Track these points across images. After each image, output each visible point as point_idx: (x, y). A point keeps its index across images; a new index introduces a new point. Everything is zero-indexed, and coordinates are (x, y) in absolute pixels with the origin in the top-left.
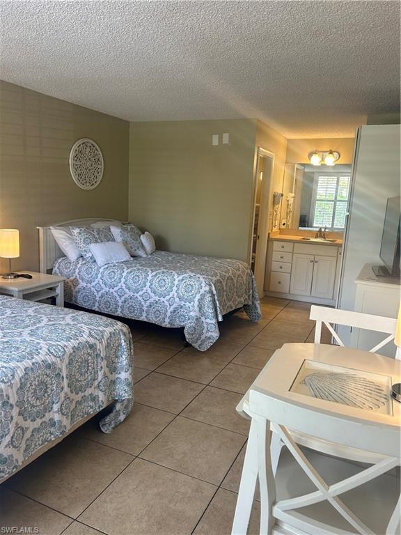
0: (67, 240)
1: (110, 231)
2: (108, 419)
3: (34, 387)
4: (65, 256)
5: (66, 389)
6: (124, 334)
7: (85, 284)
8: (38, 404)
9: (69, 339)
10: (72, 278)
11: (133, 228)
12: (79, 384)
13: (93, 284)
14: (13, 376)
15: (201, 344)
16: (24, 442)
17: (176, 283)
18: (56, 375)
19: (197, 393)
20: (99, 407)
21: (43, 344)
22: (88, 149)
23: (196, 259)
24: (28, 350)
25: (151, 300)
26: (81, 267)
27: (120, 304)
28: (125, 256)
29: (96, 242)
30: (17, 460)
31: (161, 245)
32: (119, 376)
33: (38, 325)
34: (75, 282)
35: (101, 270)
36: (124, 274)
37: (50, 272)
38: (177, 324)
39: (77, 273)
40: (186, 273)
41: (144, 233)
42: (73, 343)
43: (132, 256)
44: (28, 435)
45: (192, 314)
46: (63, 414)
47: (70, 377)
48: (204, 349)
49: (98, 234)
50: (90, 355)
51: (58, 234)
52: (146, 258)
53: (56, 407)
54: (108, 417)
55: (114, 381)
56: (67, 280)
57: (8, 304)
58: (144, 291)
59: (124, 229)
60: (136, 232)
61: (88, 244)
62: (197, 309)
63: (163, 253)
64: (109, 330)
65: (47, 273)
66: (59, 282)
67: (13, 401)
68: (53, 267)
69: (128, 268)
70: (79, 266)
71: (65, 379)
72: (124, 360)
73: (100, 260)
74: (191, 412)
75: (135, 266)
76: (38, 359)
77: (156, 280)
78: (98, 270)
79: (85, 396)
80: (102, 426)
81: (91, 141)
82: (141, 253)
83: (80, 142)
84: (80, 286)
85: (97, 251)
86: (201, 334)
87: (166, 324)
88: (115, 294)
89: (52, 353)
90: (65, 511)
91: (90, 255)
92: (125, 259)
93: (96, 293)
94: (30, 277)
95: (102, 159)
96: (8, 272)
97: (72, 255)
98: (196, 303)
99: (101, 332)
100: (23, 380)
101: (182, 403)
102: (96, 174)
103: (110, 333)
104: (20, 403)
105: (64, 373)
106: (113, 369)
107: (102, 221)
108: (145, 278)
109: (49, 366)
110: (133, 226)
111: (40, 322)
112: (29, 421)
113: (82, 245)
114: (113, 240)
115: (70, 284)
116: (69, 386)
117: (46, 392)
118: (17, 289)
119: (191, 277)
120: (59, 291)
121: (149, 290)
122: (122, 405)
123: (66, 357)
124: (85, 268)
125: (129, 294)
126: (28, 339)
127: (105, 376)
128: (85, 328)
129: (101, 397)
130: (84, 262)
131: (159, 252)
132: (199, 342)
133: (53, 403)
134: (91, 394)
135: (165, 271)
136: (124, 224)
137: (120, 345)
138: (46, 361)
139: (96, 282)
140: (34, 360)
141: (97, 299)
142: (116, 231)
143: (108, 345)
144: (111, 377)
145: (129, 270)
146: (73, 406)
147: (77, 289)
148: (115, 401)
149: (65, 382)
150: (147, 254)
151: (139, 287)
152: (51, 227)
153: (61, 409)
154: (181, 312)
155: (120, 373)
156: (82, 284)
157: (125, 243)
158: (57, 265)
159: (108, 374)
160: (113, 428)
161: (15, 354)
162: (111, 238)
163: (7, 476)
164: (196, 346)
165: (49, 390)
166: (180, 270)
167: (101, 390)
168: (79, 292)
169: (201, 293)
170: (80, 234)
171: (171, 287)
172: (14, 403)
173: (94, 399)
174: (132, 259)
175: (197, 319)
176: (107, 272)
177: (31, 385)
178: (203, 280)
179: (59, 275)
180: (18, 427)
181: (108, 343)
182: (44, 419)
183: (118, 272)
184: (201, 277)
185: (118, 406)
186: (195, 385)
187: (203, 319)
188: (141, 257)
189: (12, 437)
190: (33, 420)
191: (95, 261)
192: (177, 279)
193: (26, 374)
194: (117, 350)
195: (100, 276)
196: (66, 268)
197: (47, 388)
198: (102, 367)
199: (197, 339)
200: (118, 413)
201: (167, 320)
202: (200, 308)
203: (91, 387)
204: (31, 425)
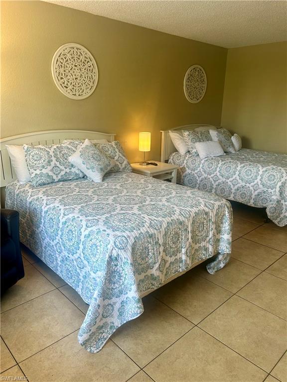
0: (180, 140)
1: (209, 133)
2: (212, 264)
3: (172, 235)
4: (177, 151)
5: (190, 240)
6: (228, 207)
7: (190, 171)
8: (174, 247)
9: (192, 207)
10: (181, 167)
11: (225, 131)
12: (198, 238)
13: (196, 171)
14: (161, 226)
15: (280, 221)
16: (165, 269)
17: (260, 173)
18: (185, 230)
19: (278, 258)
20: (209, 255)
21: (176, 208)
22: (197, 73)
23: (277, 155)
24: (168, 211)
25: (239, 185)
26: (188, 159)
27: (214, 186)
28: (220, 152)
29: (200, 141)
30: (161, 280)
31: (246, 144)
32: (223, 236)
33: (170, 196)
34: (183, 170)
35: (202, 162)
36: (219, 165)
37: (167, 161)
38: (260, 205)
39: (185, 163)
40: (269, 165)
41: (233, 135)
42: (195, 210)
43: (225, 152)
44: (167, 265)
45: (274, 197)
46: (187, 256)
47: (193, 232)
48: (282, 225)
49: (201, 135)
50: (206, 220)
51: (174, 136)
52: (235, 154)
53: (184, 251)
54: (213, 264)
55: (219, 240)
56: (179, 168)
57: (149, 181)
58: (234, 178)
59: (220, 132)
60: (228, 133)
61: (194, 143)
62: (278, 193)
63: (248, 150)
64: (217, 203)
65: (165, 162)
66: (174, 169)
67: (161, 242)
68: (169, 158)
69: (222, 161)
70: (187, 158)
71: (190, 233)
72: (226, 226)
73: (202, 154)
74: (273, 271)
75: (228, 160)
76: (175, 217)
77: (244, 170)
78: (200, 162)
79: (200, 246)
80: (209, 268)
81: (200, 67)
82: (231, 150)
83: (192, 67)
84: (187, 172)
85: (201, 148)
86: (281, 213)
87: (251, 203)
88: (211, 179)
89: (182, 215)
90: (189, 318)
91: (194, 150)
92: (220, 154)
93: (197, 178)
94: (156, 165)
95: (206, 80)
96: (143, 161)
97: (182, 150)
98: (278, 189)
99: (213, 204)
100: (166, 230)
101: (266, 263)
102: (201, 91)
103: (219, 206)
104: (165, 244)
105: (190, 229)
106: (219, 231)
107: (203, 126)
108: (257, 172)
109: (181, 223)
110: (225, 130)
111: (171, 194)
112: (168, 256)
113: (190, 143)
114: (211, 140)
115: (180, 170)
116: (192, 238)
117: (179, 240)
118: (149, 172)
119: (273, 169)
120: (174, 175)
121: (238, 178)
122: (223, 257)
123: (191, 219)
124: (191, 160)
125: (222, 179)
126: (166, 204)
127: (214, 235)
128: (201, 200)
129: (211, 249)
130: (190, 156)
131: (245, 149)
132: (279, 219)
133: (182, 248)
134: (204, 246)
135: (251, 163)
136: (218, 128)
137: (224, 215)
138: (180, 220)
139: (198, 170)
140: (172, 218)
141: (198, 182)
142: (213, 133)
143: (217, 214)
144: (217, 237)
145: (223, 162)
146: (193, 252)
147: (184, 175)
148: (219, 253)
149: (190, 235)
150: (235, 150)
151: (230, 175)
152: (170, 131)
153: (160, 268)
154: (264, 195)
155: (223, 235)
156: (188, 171)
157: (220, 142)
158: (172, 157)
159: (216, 234)
160: (216, 272)
161: (160, 213)
162: (209, 138)
163: (156, 288)
164: (276, 222)
165: (180, 239)
166: (264, 163)
167: (211, 244)
168: (186, 176)
169: (282, 181)
170: (189, 135)
171: (256, 176)
172: (161, 244)
173: (206, 249)
174: (225, 154)
175: (277, 202)
176: (206, 163)
177: (171, 234)
178: (284, 172)
179: (173, 164)
180: (163, 259)
181: (217, 213)
182: (176, 257)
183: (215, 164)
184: (282, 169)
185: (220, 257)
186: (276, 252)
187: (283, 202)
188: (231, 153)
189: (159, 265)
190: (171, 257)
191: (198, 155)
192: (261, 170)
193: (168, 226)
194: (222, 218)
195: (201, 166)
196: (178, 160)
197: (179, 237)
198: (212, 229)
199: (277, 217)
200: (220, 262)
201: (252, 201)
202: (281, 194)
203: (204, 241)
204: (170, 259)
